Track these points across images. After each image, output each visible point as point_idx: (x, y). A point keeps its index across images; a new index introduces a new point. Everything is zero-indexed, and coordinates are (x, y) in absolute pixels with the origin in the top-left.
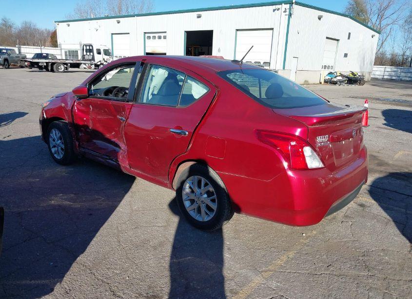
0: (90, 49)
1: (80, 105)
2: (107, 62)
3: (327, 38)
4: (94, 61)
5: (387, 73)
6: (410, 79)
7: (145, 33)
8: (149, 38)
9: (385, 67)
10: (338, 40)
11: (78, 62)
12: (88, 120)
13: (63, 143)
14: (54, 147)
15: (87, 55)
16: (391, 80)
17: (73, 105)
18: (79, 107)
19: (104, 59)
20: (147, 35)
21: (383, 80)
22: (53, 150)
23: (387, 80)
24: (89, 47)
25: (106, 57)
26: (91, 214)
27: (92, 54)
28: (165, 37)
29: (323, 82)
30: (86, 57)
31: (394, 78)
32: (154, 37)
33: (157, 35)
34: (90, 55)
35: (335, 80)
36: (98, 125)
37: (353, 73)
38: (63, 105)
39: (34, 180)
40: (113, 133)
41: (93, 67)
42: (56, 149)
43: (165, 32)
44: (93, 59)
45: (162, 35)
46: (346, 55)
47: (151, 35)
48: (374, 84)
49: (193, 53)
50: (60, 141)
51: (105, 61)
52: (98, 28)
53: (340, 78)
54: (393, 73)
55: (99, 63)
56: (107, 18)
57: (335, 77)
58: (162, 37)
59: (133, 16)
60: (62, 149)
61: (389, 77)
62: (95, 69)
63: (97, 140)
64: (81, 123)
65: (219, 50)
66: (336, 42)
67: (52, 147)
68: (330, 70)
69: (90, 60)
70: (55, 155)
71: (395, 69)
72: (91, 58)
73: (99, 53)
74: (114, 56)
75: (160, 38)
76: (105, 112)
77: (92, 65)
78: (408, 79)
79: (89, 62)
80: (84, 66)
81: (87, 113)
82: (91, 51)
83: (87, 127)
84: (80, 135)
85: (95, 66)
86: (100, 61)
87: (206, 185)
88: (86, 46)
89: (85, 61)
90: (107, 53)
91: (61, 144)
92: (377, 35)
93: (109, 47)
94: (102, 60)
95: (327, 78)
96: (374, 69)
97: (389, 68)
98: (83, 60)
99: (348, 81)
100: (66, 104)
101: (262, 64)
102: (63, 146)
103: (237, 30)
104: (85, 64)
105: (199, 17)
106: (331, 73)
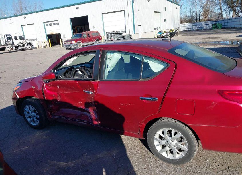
0: (9, 37)
1: (48, 86)
2: (22, 44)
3: (154, 12)
4: (14, 44)
5: (186, 27)
6: (198, 29)
7: (44, 22)
8: (47, 25)
9: (184, 24)
10: (160, 12)
11: (3, 47)
12: (56, 95)
13: (37, 114)
14: (30, 117)
15: (8, 41)
16: (189, 31)
17: (43, 86)
18: (47, 87)
19: (20, 43)
20: (46, 24)
21: (184, 31)
22: (29, 120)
23: (187, 31)
24: (9, 36)
25: (21, 41)
26: (87, 171)
27: (11, 40)
28: (58, 24)
29: (156, 38)
30: (8, 43)
31: (190, 29)
32: (51, 25)
33: (52, 23)
34: (10, 41)
35: (163, 35)
36: (66, 98)
37: (171, 30)
38: (33, 87)
39: (25, 148)
40: (80, 103)
41: (14, 48)
42: (32, 119)
43: (57, 20)
44: (13, 43)
45: (56, 22)
46: (165, 20)
47: (48, 23)
48: (183, 34)
49: (76, 31)
50: (34, 113)
51: (21, 44)
52: (11, 23)
53: (165, 34)
54: (189, 27)
55: (17, 46)
56: (16, 16)
57: (163, 34)
58: (56, 24)
59: (34, 12)
60: (37, 118)
61: (187, 29)
62: (15, 49)
63: (65, 108)
64: (51, 99)
65: (94, 27)
66: (159, 13)
67: (28, 118)
68: (159, 30)
69: (11, 44)
70: (31, 123)
71: (190, 25)
72: (11, 43)
73: (16, 39)
74: (26, 39)
75: (54, 24)
76: (72, 88)
77: (13, 47)
78: (197, 29)
79: (11, 46)
80: (8, 49)
81: (55, 91)
82: (10, 38)
83: (56, 100)
84: (51, 106)
85: (15, 48)
86: (18, 44)
87: (176, 134)
88: (7, 36)
89: (8, 45)
90: (21, 38)
91: (35, 115)
92: (179, 7)
93: (21, 34)
94: (19, 43)
95: (158, 34)
96: (180, 26)
97: (186, 25)
98: (6, 45)
99: (170, 35)
100: (36, 87)
101: (121, 32)
102: (38, 117)
103: (103, 14)
104: (8, 47)
105: (77, 8)
106: (160, 32)
